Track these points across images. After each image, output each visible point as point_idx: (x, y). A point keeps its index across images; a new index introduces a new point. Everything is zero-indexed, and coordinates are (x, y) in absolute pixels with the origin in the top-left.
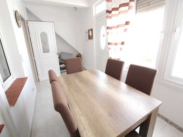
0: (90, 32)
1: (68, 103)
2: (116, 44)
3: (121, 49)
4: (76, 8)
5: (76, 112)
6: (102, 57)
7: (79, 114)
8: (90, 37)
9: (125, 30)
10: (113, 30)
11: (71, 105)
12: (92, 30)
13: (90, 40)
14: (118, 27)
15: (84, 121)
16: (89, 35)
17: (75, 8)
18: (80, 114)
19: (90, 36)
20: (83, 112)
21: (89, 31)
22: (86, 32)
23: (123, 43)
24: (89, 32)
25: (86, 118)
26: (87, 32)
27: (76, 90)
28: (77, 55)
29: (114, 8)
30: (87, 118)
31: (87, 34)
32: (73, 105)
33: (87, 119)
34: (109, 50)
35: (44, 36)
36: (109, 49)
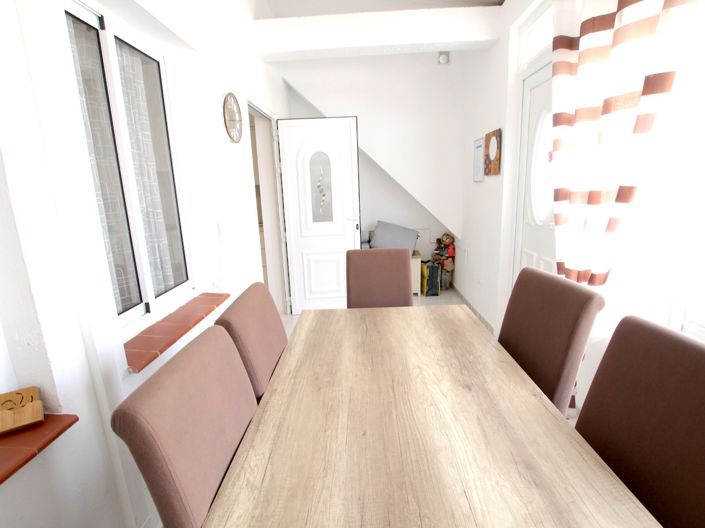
0: (494, 141)
1: (255, 420)
2: (592, 198)
3: (611, 225)
4: (447, 54)
5: (246, 466)
6: (535, 255)
7: (248, 481)
8: (492, 167)
9: (641, 124)
10: (580, 126)
11: (257, 430)
12: (499, 134)
13: (491, 179)
14: (607, 107)
15: (239, 518)
16: (487, 156)
17: (441, 53)
18: (251, 479)
19: (490, 162)
20: (267, 479)
21: (488, 138)
22: (478, 144)
23: (624, 194)
24: (487, 146)
25: (255, 508)
26: (483, 143)
27: (317, 379)
28: (439, 237)
29: (594, 20)
30: (257, 512)
31: (482, 152)
32: (259, 434)
33: (253, 517)
34: (556, 223)
35: (320, 166)
36: (557, 219)
